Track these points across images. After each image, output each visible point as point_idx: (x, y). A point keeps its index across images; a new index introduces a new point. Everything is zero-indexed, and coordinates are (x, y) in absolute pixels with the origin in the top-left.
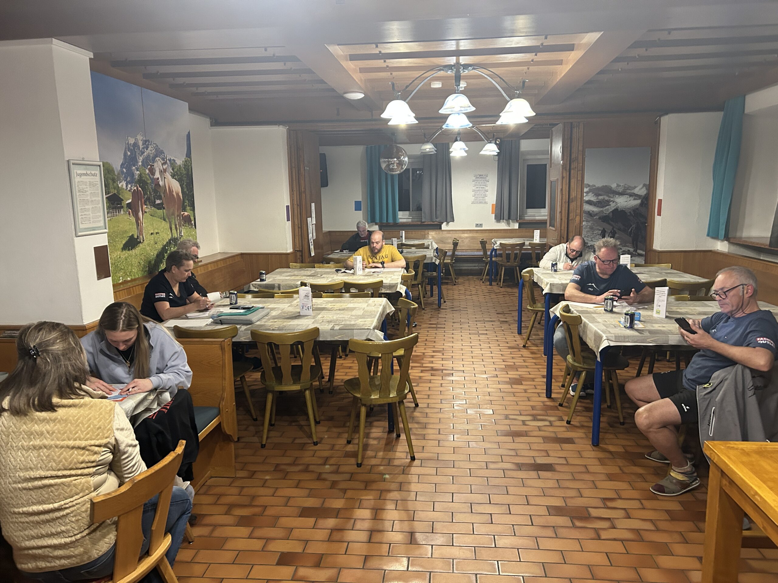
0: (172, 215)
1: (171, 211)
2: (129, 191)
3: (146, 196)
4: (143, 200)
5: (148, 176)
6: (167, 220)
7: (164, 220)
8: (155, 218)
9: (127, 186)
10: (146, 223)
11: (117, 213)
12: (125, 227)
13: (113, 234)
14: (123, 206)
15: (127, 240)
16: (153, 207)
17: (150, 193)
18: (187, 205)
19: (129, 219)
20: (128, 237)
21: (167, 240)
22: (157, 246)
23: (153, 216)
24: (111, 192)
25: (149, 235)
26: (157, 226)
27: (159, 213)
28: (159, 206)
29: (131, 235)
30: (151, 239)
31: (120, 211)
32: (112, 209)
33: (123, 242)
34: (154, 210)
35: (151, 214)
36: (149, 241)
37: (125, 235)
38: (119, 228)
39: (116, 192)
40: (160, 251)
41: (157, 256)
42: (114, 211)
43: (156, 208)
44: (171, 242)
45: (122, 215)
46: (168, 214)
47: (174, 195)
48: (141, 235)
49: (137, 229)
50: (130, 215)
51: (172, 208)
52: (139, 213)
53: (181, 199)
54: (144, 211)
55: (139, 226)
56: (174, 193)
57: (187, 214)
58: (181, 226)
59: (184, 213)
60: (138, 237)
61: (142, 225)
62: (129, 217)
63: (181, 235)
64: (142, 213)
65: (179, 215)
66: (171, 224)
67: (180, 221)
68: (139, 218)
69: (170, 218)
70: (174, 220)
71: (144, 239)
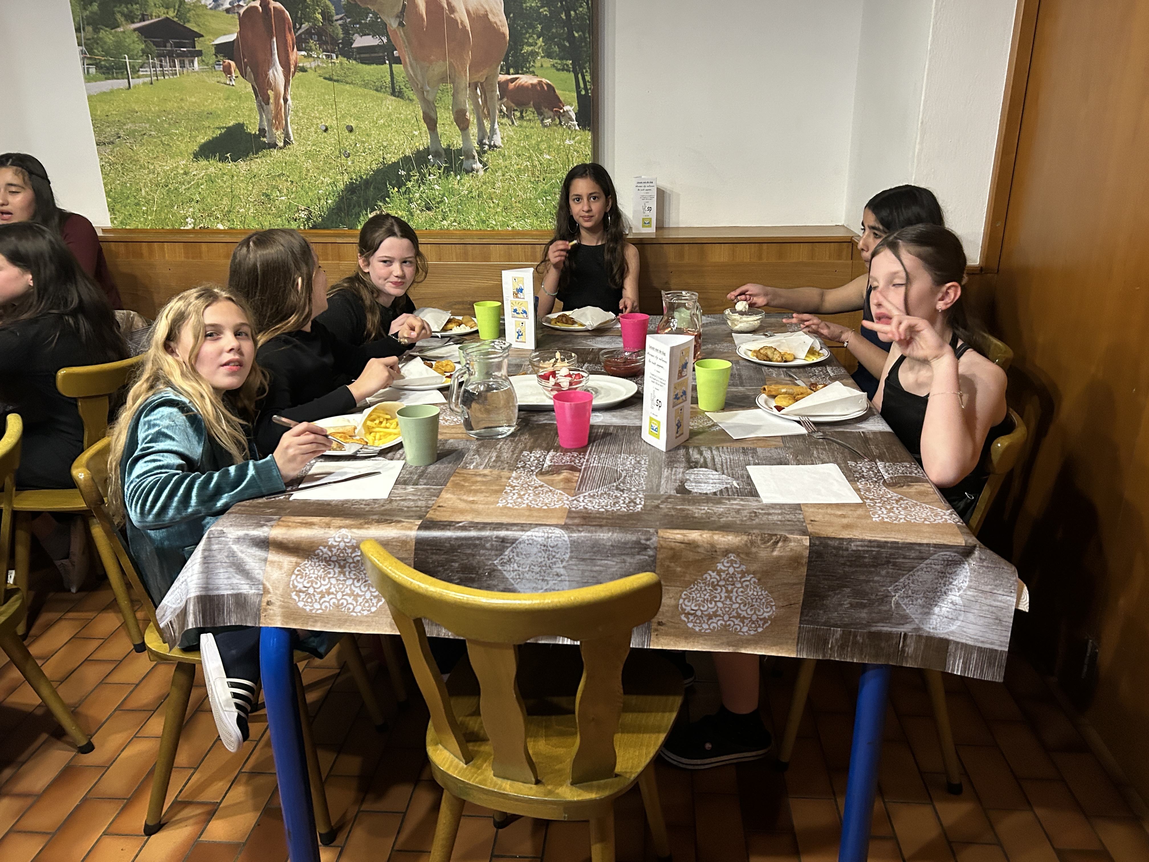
0: (443, 79)
1: (438, 68)
2: (228, 11)
3: (305, 26)
4: (290, 38)
6: (409, 93)
7: (396, 93)
8: (347, 87)
10: (301, 98)
11: (178, 68)
12: (206, 103)
13: (159, 117)
14: (201, 51)
15: (214, 136)
16: (337, 57)
17: (327, 16)
18: (538, 54)
19: (226, 84)
20: (218, 128)
21: (408, 153)
22: (350, 163)
23: (337, 81)
24: (154, 14)
25: (313, 129)
26: (354, 110)
27: (368, 73)
28: (373, 55)
29: (231, 124)
30: (325, 143)
31: (187, 62)
32: (157, 57)
33: (198, 139)
34: (341, 63)
35: (327, 76)
36: (313, 145)
37: (206, 124)
38: (185, 105)
39: (171, 14)
40: (364, 177)
41: (351, 189)
42: (166, 62)
43: (355, 59)
44: (429, 160)
45: (197, 72)
46: (420, 78)
47: (459, 21)
48: (277, 129)
49: (259, 110)
50: (230, 73)
51: (445, 60)
52: (271, 71)
53: (504, 34)
54: (292, 66)
55: (268, 103)
56: (456, 16)
57: (535, 80)
58: (490, 116)
59: (517, 78)
60: (262, 131)
61: (282, 101)
62: (223, 78)
63: (490, 142)
64: (283, 72)
65: (482, 84)
66: (435, 107)
67: (485, 102)
68: (269, 84)
69: (428, 89)
70: (453, 95)
71: (292, 139)
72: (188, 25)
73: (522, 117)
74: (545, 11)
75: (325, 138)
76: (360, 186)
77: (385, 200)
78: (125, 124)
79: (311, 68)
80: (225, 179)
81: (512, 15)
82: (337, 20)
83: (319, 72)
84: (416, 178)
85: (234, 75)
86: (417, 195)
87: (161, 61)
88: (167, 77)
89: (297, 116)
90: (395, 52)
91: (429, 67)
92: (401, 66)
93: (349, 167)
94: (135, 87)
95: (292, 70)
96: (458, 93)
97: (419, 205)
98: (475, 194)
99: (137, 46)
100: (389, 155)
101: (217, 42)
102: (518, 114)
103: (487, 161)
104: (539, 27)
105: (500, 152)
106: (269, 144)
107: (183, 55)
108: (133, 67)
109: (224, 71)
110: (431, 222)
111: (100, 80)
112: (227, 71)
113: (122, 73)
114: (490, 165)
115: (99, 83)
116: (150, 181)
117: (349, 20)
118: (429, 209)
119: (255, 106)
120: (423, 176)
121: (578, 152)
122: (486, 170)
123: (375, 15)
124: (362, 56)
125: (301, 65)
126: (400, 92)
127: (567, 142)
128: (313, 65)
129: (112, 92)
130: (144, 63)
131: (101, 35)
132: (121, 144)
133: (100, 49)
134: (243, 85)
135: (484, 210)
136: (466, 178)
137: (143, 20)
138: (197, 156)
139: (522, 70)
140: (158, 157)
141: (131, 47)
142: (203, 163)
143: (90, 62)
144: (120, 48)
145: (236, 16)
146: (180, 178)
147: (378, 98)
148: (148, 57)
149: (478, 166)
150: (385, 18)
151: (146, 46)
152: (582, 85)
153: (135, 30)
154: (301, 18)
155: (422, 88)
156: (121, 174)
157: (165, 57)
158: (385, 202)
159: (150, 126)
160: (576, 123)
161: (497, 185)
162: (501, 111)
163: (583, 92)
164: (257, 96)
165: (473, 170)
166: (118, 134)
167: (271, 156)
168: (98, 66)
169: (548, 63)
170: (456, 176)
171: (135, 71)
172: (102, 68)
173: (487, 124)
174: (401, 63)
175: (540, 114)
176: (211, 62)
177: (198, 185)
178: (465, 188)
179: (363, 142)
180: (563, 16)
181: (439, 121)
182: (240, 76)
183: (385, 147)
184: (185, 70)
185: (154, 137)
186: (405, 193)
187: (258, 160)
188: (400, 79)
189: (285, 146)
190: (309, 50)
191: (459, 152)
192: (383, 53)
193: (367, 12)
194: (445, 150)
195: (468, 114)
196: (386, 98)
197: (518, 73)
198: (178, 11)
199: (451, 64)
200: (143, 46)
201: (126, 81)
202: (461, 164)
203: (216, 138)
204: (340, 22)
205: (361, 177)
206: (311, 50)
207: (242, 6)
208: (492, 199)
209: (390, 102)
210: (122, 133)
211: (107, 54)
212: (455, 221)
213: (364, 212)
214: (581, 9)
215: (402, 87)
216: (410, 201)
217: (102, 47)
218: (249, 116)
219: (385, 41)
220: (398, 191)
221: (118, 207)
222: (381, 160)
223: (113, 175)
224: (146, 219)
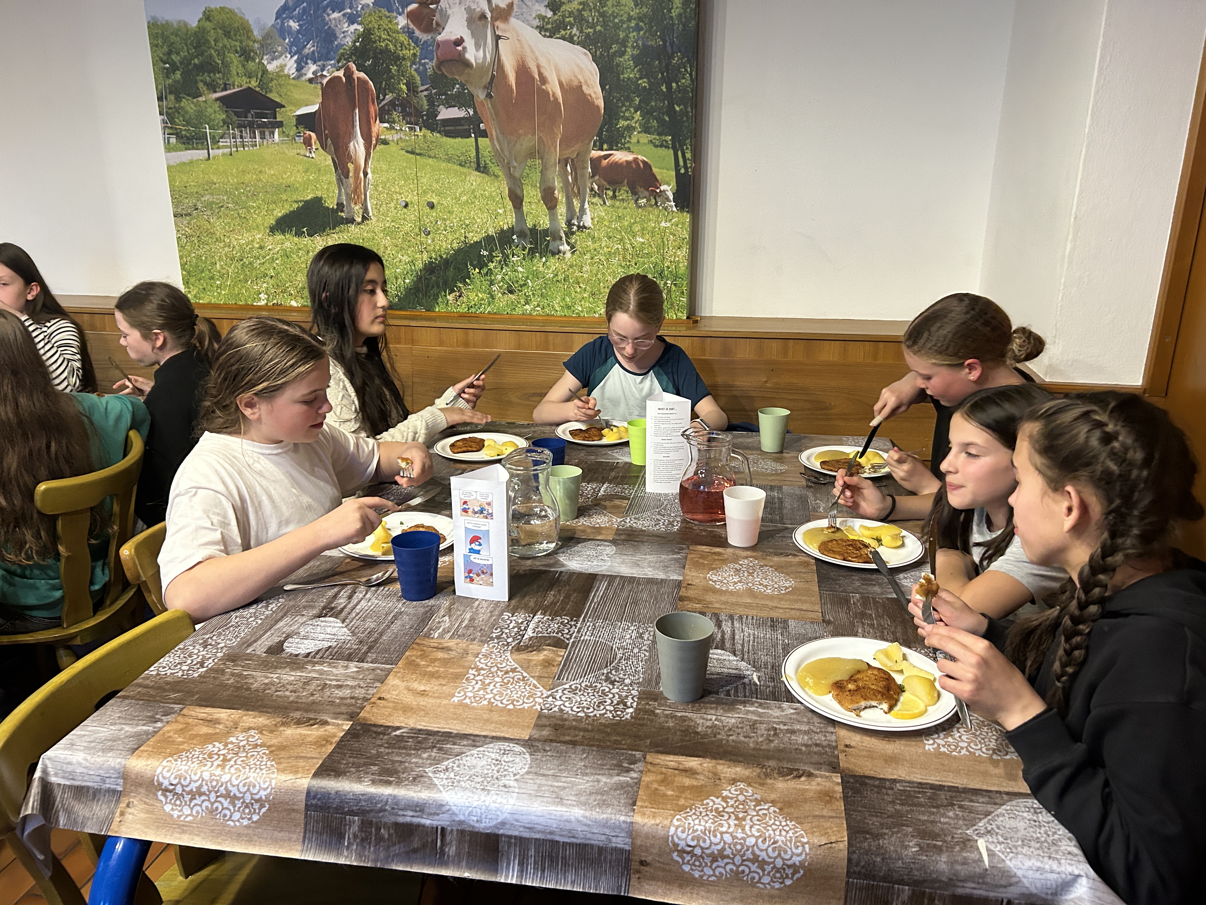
2: (311, 81)
3: (389, 97)
4: (373, 110)
5: (403, 38)
6: (495, 169)
7: (481, 168)
8: (430, 161)
9: (299, 69)
10: (382, 171)
11: (258, 139)
12: (285, 176)
13: (237, 189)
14: (282, 122)
15: (292, 209)
16: (420, 130)
17: (412, 87)
18: (634, 128)
19: (305, 156)
20: (296, 202)
21: (491, 232)
22: (429, 242)
23: (420, 154)
24: (236, 83)
25: (392, 205)
26: (435, 186)
27: (452, 147)
28: (458, 128)
29: (309, 198)
30: (405, 219)
31: (267, 133)
32: (238, 127)
33: (275, 212)
34: (425, 136)
35: (410, 149)
36: (393, 221)
37: (284, 197)
38: (264, 178)
39: (254, 84)
40: (444, 256)
41: (430, 268)
42: (246, 133)
43: (439, 132)
44: (513, 240)
45: (277, 144)
46: (506, 153)
47: (551, 93)
48: (355, 204)
49: (338, 184)
50: (311, 145)
51: (534, 134)
52: (352, 144)
53: (598, 107)
54: (374, 139)
55: (347, 177)
56: (548, 87)
57: (630, 157)
58: (581, 195)
59: (611, 155)
60: (340, 206)
61: (362, 175)
62: (303, 151)
63: (579, 223)
64: (365, 144)
65: (572, 160)
66: (522, 184)
67: (575, 179)
68: (350, 157)
69: (515, 164)
70: (541, 172)
71: (371, 214)
72: (271, 96)
73: (614, 197)
74: (644, 83)
75: (404, 214)
76: (439, 266)
77: (465, 281)
78: (202, 196)
79: (393, 141)
80: (300, 254)
81: (607, 87)
82: (422, 91)
83: (402, 144)
84: (498, 259)
85: (314, 147)
86: (499, 277)
87: (241, 132)
88: (246, 149)
89: (377, 191)
90: (481, 125)
91: (516, 141)
92: (488, 139)
93: (429, 245)
94: (214, 158)
95: (374, 142)
96: (546, 169)
97: (501, 287)
98: (561, 277)
99: (218, 116)
100: (471, 234)
101: (299, 112)
102: (610, 193)
103: (575, 242)
104: (638, 99)
105: (589, 233)
106: (347, 219)
107: (264, 126)
108: (213, 138)
109: (304, 143)
110: (513, 305)
111: (181, 150)
112: (308, 142)
113: (202, 143)
114: (578, 247)
115: (179, 153)
116: (226, 255)
117: (434, 91)
118: (511, 292)
119: (334, 178)
120: (506, 257)
121: (675, 235)
122: (573, 253)
123: (462, 85)
124: (447, 128)
125: (383, 137)
126: (485, 167)
127: (663, 224)
128: (396, 137)
129: (191, 162)
130: (225, 134)
131: (182, 104)
132: (198, 216)
133: (181, 119)
134: (323, 158)
135: (570, 295)
136: (552, 260)
137: (225, 89)
138: (273, 230)
139: (617, 146)
140: (234, 230)
141: (213, 117)
142: (279, 237)
143: (171, 132)
144: (201, 118)
145: (319, 86)
146: (255, 253)
147: (461, 173)
148: (228, 127)
149: (565, 247)
150: (472, 89)
151: (227, 116)
152: (681, 163)
153: (217, 99)
154: (385, 89)
155: (508, 163)
156: (197, 247)
157: (245, 127)
158: (465, 283)
159: (228, 199)
160: (673, 204)
161: (584, 269)
162: (592, 189)
163: (683, 171)
164: (336, 169)
165: (559, 252)
166: (195, 206)
167: (348, 232)
168: (179, 136)
169: (645, 138)
170: (541, 258)
171: (215, 142)
172: (182, 138)
173: (576, 203)
174: (487, 137)
175: (634, 193)
176: (292, 133)
177: (273, 260)
178: (550, 271)
179: (445, 220)
180: (664, 88)
181: (526, 199)
182: (320, 148)
183: (467, 225)
184: (265, 141)
185: (232, 210)
186: (486, 274)
187: (335, 235)
188: (486, 154)
189: (363, 221)
190: (392, 122)
191: (546, 232)
192: (469, 126)
193: (454, 82)
194: (531, 230)
195: (556, 192)
196: (470, 174)
197: (612, 149)
198: (261, 80)
199: (540, 138)
200: (224, 116)
201: (206, 151)
202: (547, 246)
203: (293, 211)
204: (425, 93)
205: (441, 257)
206: (394, 122)
207: (326, 76)
208: (578, 283)
209: (474, 178)
210: (199, 205)
211: (188, 123)
212: (538, 306)
213: (443, 294)
214: (683, 81)
215: (488, 162)
216: (492, 283)
217: (183, 117)
218: (328, 189)
219: (471, 113)
220: (480, 273)
221: (192, 280)
222: (463, 239)
223: (189, 248)
224: (219, 294)
